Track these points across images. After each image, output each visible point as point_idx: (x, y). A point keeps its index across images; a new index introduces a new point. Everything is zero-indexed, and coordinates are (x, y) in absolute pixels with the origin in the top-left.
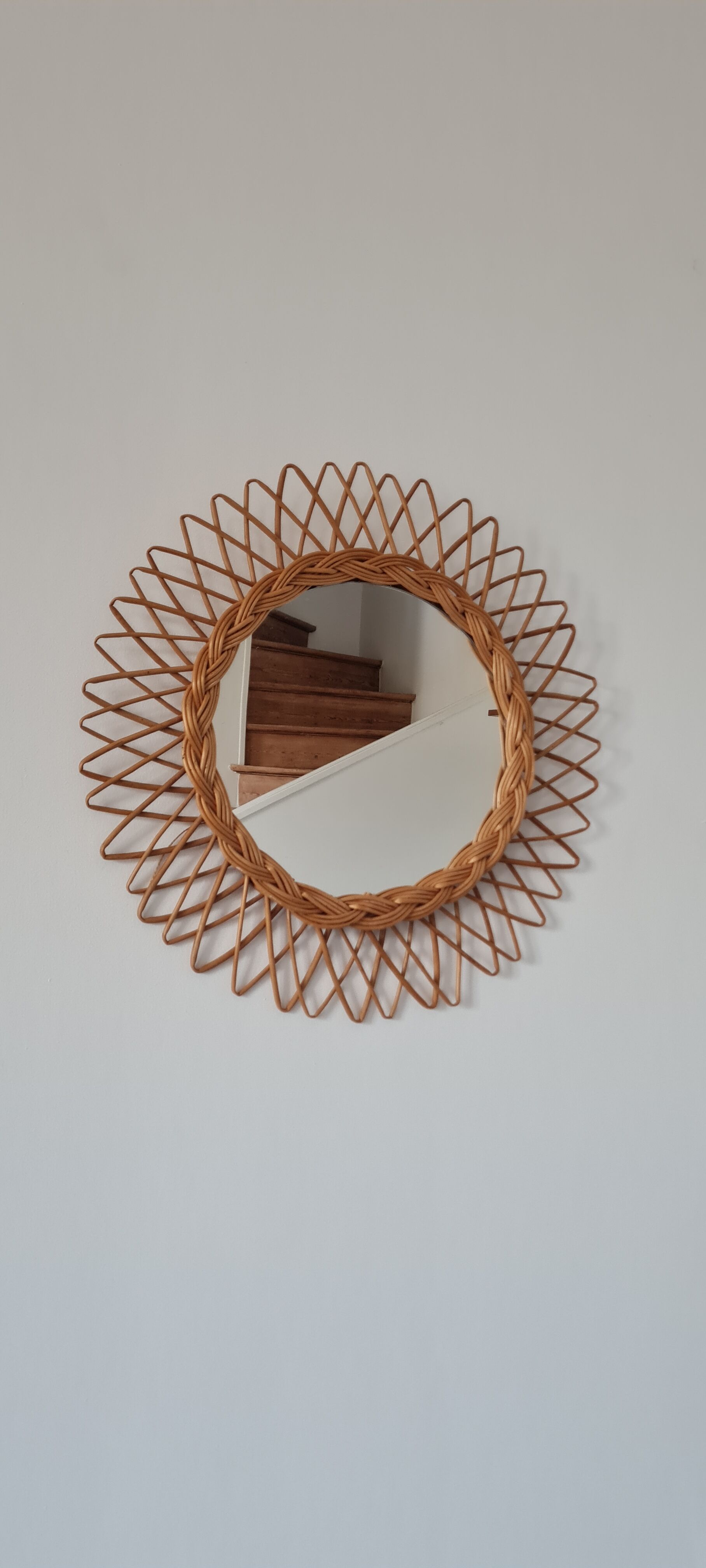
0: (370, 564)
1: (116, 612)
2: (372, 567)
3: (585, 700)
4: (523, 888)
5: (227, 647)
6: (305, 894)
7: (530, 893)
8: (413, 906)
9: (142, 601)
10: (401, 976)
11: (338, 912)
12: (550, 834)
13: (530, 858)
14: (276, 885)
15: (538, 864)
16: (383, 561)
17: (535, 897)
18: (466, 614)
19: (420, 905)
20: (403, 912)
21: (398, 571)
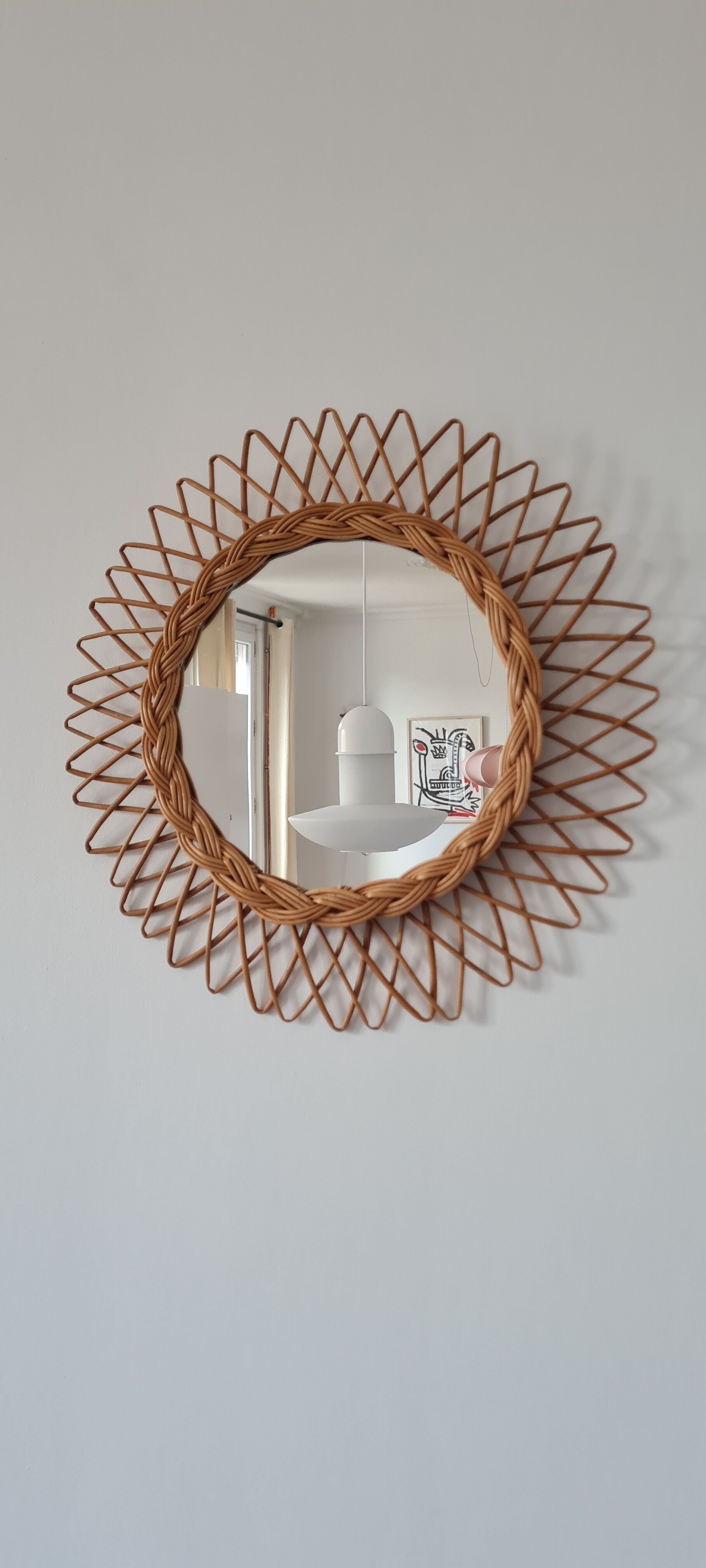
0: (330, 519)
1: (96, 614)
2: (331, 522)
3: (632, 637)
4: (552, 880)
5: (182, 633)
6: (263, 888)
7: (562, 887)
8: (387, 902)
9: (119, 600)
10: (391, 985)
11: (297, 906)
12: (588, 811)
13: (562, 844)
14: (231, 877)
15: (573, 850)
16: (341, 514)
17: (571, 893)
18: (449, 555)
19: (396, 899)
20: (373, 907)
21: (360, 520)
